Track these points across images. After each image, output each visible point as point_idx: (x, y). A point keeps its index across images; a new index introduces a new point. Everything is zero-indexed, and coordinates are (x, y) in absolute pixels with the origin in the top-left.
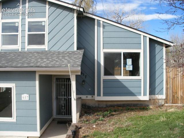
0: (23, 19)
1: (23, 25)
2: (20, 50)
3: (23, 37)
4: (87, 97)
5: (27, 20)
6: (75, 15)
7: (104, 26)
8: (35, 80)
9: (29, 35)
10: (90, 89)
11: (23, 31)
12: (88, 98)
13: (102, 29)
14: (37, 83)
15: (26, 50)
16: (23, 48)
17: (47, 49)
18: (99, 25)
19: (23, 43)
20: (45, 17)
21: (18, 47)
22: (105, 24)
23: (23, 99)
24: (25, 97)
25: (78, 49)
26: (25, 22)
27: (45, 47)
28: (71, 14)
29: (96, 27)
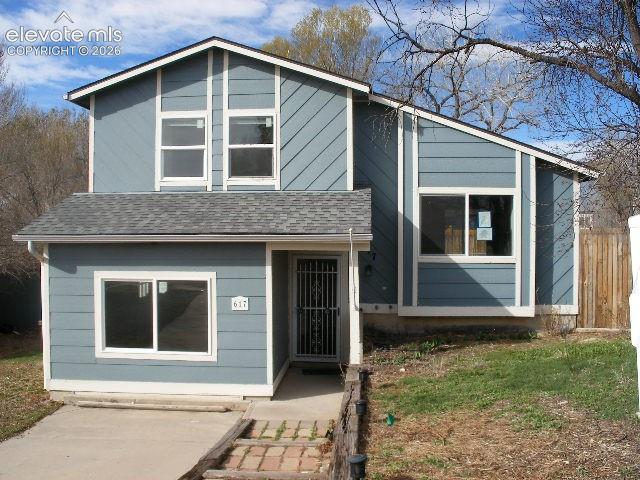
0: (217, 111)
1: (217, 125)
2: (209, 189)
3: (217, 155)
4: (376, 308)
5: (228, 113)
6: (349, 102)
7: (420, 130)
8: (264, 264)
9: (232, 152)
10: (384, 288)
11: (218, 140)
12: (378, 312)
13: (415, 135)
14: (269, 270)
15: (225, 188)
16: (217, 185)
17: (277, 188)
18: (408, 126)
19: (217, 171)
20: (272, 106)
21: (204, 181)
22: (423, 124)
23: (234, 308)
24: (240, 303)
25: (356, 186)
26: (221, 119)
27: (273, 182)
28: (338, 98)
29: (400, 131)
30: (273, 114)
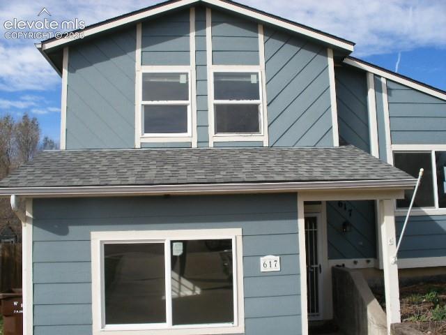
0: (201, 66)
1: (201, 80)
2: (194, 145)
3: (202, 111)
4: (355, 262)
5: (212, 70)
6: (331, 62)
7: (389, 91)
8: (296, 218)
10: (361, 243)
11: (202, 96)
13: (385, 96)
15: (211, 145)
16: (203, 140)
17: (266, 144)
18: (378, 88)
19: (202, 126)
20: (257, 63)
21: (190, 136)
22: (392, 86)
23: (263, 269)
24: (270, 263)
26: (205, 74)
28: (320, 57)
29: (371, 93)
30: (258, 71)
